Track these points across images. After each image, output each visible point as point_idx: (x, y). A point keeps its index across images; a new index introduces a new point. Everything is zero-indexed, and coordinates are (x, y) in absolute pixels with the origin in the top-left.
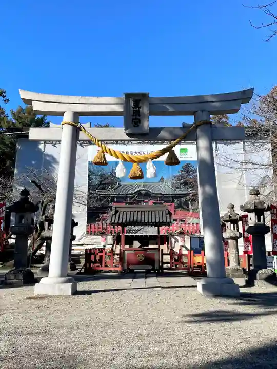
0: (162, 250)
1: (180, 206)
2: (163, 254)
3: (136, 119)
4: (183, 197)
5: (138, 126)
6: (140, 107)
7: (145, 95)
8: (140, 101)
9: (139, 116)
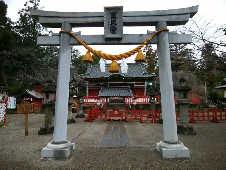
5: (115, 33)
6: (116, 18)
7: (120, 9)
8: (116, 13)
9: (116, 25)
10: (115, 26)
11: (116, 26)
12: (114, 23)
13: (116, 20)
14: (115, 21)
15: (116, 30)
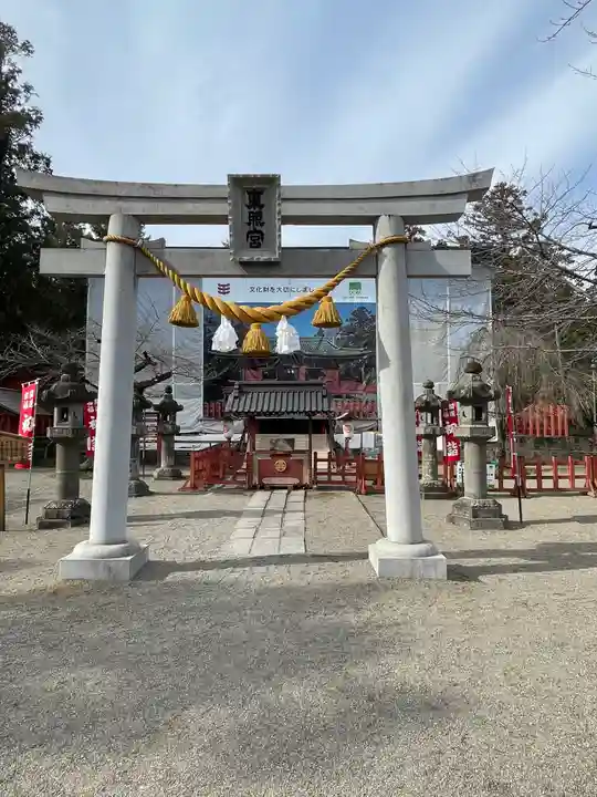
0: (316, 453)
1: (346, 376)
2: (316, 460)
3: (256, 231)
4: (352, 360)
5: (259, 246)
6: (262, 206)
7: (272, 181)
8: (261, 193)
9: (262, 224)
10: (258, 228)
11: (264, 229)
12: (256, 218)
13: (263, 210)
14: (260, 214)
15: (262, 239)
